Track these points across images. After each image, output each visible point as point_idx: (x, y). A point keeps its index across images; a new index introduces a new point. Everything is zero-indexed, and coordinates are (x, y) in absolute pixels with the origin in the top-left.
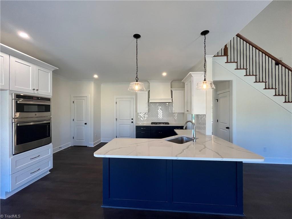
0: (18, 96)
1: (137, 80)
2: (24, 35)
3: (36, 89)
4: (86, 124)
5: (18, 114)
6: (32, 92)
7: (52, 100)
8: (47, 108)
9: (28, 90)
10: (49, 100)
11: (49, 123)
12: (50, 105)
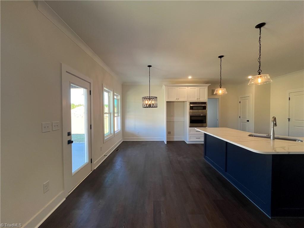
0: (191, 103)
1: (221, 87)
2: (190, 77)
3: (198, 98)
4: (248, 121)
5: (191, 111)
6: (197, 100)
7: (207, 103)
8: (205, 108)
9: (195, 100)
10: (205, 103)
11: (206, 116)
12: (206, 106)
